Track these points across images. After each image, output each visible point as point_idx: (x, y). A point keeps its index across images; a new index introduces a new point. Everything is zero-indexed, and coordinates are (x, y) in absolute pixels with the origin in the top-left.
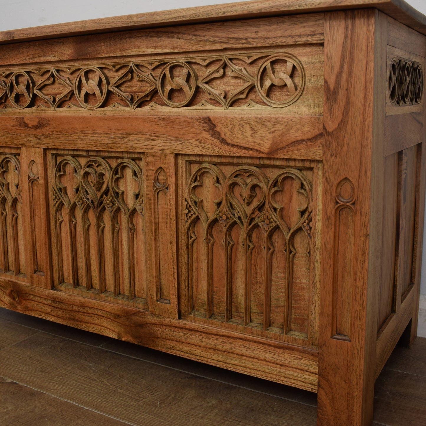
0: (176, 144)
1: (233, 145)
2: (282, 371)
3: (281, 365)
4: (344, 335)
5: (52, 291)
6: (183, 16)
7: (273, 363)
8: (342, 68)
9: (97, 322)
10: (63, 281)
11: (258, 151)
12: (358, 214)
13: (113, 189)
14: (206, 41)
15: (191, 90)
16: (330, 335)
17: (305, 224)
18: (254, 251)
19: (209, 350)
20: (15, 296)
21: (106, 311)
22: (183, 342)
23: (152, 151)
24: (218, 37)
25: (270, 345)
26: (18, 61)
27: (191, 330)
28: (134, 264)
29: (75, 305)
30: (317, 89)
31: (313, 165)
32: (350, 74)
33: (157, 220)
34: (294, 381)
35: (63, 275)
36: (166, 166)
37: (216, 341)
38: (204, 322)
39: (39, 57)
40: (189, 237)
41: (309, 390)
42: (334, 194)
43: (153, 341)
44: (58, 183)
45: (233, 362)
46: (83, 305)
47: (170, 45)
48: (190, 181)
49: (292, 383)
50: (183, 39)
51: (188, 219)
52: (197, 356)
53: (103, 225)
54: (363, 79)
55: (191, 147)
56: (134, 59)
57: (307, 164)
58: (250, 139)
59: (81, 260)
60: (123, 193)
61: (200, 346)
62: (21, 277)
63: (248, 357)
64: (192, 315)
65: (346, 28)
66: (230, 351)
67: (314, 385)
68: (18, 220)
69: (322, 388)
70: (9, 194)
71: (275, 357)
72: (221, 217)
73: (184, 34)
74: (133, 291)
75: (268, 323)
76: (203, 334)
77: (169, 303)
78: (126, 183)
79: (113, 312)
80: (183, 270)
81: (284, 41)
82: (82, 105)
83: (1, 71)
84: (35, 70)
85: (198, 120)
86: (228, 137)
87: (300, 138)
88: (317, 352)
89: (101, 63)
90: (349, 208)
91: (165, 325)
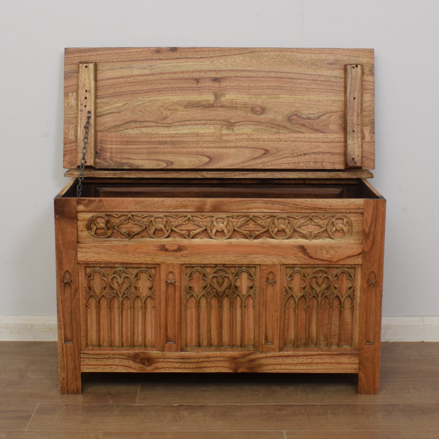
0: (282, 259)
1: (316, 259)
2: (340, 366)
3: (339, 363)
4: (370, 342)
5: (182, 353)
7: (335, 363)
8: (371, 224)
9: (219, 365)
10: (187, 344)
11: (329, 261)
12: (378, 287)
13: (234, 284)
14: (302, 208)
15: (290, 231)
16: (364, 344)
17: (351, 293)
18: (322, 309)
19: (298, 365)
20: (145, 362)
21: (227, 357)
22: (281, 364)
23: (267, 263)
24: (309, 206)
25: (333, 355)
26: (161, 210)
27: (287, 356)
28: (245, 326)
29: (201, 358)
30: (358, 232)
31: (356, 266)
32: (375, 226)
33: (266, 300)
34: (346, 370)
35: (187, 341)
36: (275, 271)
37: (303, 359)
38: (294, 351)
40: (285, 306)
41: (354, 372)
42: (367, 279)
43: (261, 368)
44: (188, 284)
45: (312, 368)
46: (207, 357)
47: (280, 209)
48: (287, 278)
50: (288, 206)
51: (286, 297)
52: (290, 370)
53: (223, 307)
54: (381, 229)
55: (291, 261)
56: (253, 214)
57: (353, 266)
58: (325, 256)
59: (203, 330)
60: (240, 286)
61: (292, 364)
62: (148, 348)
63: (321, 363)
64: (286, 348)
65: (374, 207)
66: (311, 362)
67: (357, 369)
69: (361, 370)
70: (140, 294)
71: (337, 360)
72: (306, 294)
74: (244, 343)
76: (295, 357)
77: (273, 344)
78: (241, 280)
79: (232, 356)
82: (213, 237)
83: (140, 214)
84: (173, 215)
85: (296, 247)
86: (314, 255)
87: (351, 255)
88: (358, 353)
89: (229, 214)
90: (373, 284)
91: (269, 357)
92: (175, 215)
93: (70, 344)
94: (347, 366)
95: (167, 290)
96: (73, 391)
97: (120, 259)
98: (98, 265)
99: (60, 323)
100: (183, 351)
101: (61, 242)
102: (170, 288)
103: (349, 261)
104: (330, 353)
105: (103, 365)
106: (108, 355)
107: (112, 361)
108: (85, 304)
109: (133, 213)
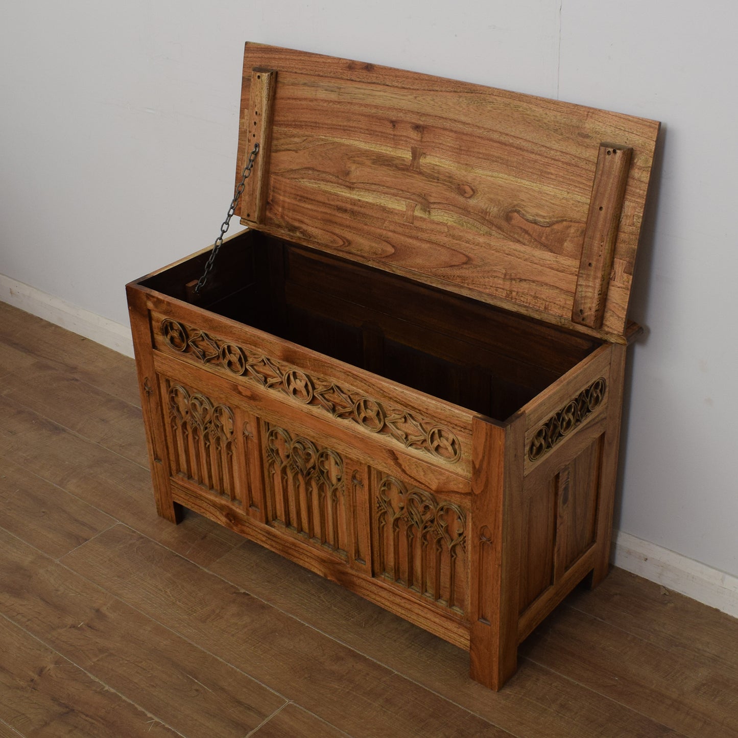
0: (369, 459)
1: (411, 477)
2: (446, 632)
3: (445, 628)
4: (486, 620)
5: (266, 526)
7: (440, 625)
8: (483, 457)
9: (306, 560)
10: (276, 517)
11: (428, 487)
12: (494, 550)
13: (319, 466)
14: (390, 398)
15: (380, 423)
16: (477, 619)
17: (461, 543)
18: (428, 546)
19: (395, 605)
20: (232, 519)
21: (314, 555)
22: (375, 594)
23: (351, 457)
24: (399, 399)
25: (438, 613)
27: (381, 587)
28: (337, 525)
29: (287, 542)
30: (469, 461)
32: (489, 463)
33: (355, 504)
35: (276, 513)
36: (361, 471)
37: (400, 600)
38: (392, 584)
39: (250, 344)
40: (380, 522)
41: (465, 649)
42: (478, 533)
43: (353, 587)
44: (270, 445)
45: (412, 617)
46: (294, 544)
47: (363, 388)
48: (380, 485)
49: (453, 642)
50: (373, 388)
51: (379, 511)
53: (311, 489)
54: (497, 470)
55: (380, 465)
58: (422, 477)
60: (327, 472)
61: (388, 600)
62: (236, 503)
63: (423, 617)
64: (383, 576)
65: (487, 434)
66: (410, 609)
67: (468, 647)
68: (233, 457)
69: (473, 651)
70: (223, 434)
71: (442, 622)
72: (403, 518)
74: (336, 544)
75: (438, 597)
76: (391, 593)
77: (365, 564)
78: (330, 466)
79: (320, 557)
80: (376, 544)
82: (291, 395)
83: (211, 334)
84: (246, 349)
85: (385, 449)
86: (407, 470)
87: (457, 490)
88: (470, 627)
90: (489, 544)
91: (362, 579)
92: (249, 350)
93: (159, 464)
95: (246, 443)
96: (169, 518)
97: (194, 385)
98: (177, 382)
100: (269, 525)
101: (137, 341)
102: (250, 441)
103: (453, 498)
104: (434, 609)
105: (192, 503)
106: (195, 494)
107: (200, 502)
108: (170, 423)
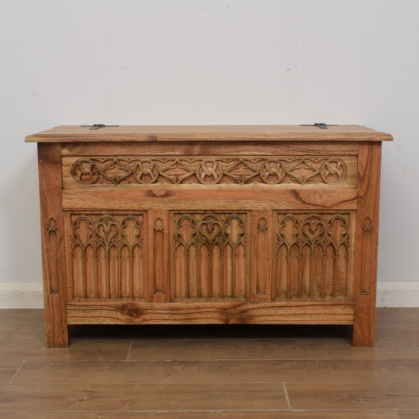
0: (274, 204)
1: (309, 204)
2: (334, 317)
3: (334, 314)
4: (365, 292)
5: (171, 303)
6: (288, 139)
7: (329, 314)
8: (366, 167)
10: (176, 296)
11: (323, 206)
12: (373, 233)
13: (224, 232)
14: (294, 150)
16: (359, 294)
17: (346, 241)
19: (291, 316)
20: (133, 313)
21: (217, 308)
22: (273, 315)
23: (257, 209)
24: (301, 149)
25: (328, 305)
26: (148, 153)
27: (279, 307)
28: (235, 276)
29: (191, 309)
30: (353, 176)
31: (350, 212)
32: (370, 169)
34: (340, 321)
35: (176, 292)
36: (266, 217)
37: (296, 310)
38: (287, 301)
39: (168, 151)
40: (277, 255)
41: (349, 324)
42: (362, 225)
43: (252, 319)
44: (177, 232)
45: (306, 319)
47: (271, 151)
48: (279, 224)
49: (340, 322)
50: (280, 148)
51: (278, 245)
52: (283, 321)
53: (213, 255)
54: (376, 172)
55: (283, 206)
56: (243, 157)
57: (347, 212)
58: (318, 200)
59: (192, 280)
60: (230, 234)
61: (285, 315)
62: (136, 299)
63: (315, 314)
64: (278, 299)
65: (369, 149)
66: (304, 313)
67: (351, 321)
68: (135, 260)
69: (356, 321)
70: (127, 242)
71: (331, 310)
72: (299, 242)
73: (281, 146)
76: (288, 308)
77: (265, 294)
78: (232, 228)
79: (223, 307)
80: (274, 274)
81: (338, 153)
82: (202, 183)
83: (126, 158)
84: (160, 159)
85: (288, 191)
86: (307, 200)
87: (346, 199)
88: (353, 303)
89: (218, 158)
90: (369, 231)
91: (261, 308)
92: (163, 159)
93: (55, 296)
94: (342, 317)
95: (155, 238)
96: (60, 344)
97: (106, 206)
98: (84, 212)
99: (46, 273)
100: (173, 302)
101: (45, 188)
102: (158, 236)
103: (343, 206)
104: (323, 303)
105: (90, 317)
106: (95, 306)
107: (100, 312)
108: (70, 253)
109: (119, 158)
